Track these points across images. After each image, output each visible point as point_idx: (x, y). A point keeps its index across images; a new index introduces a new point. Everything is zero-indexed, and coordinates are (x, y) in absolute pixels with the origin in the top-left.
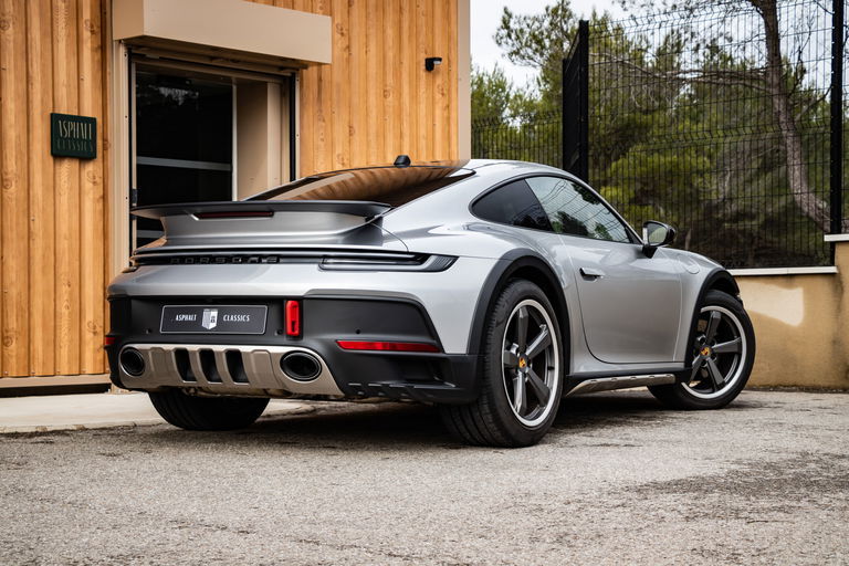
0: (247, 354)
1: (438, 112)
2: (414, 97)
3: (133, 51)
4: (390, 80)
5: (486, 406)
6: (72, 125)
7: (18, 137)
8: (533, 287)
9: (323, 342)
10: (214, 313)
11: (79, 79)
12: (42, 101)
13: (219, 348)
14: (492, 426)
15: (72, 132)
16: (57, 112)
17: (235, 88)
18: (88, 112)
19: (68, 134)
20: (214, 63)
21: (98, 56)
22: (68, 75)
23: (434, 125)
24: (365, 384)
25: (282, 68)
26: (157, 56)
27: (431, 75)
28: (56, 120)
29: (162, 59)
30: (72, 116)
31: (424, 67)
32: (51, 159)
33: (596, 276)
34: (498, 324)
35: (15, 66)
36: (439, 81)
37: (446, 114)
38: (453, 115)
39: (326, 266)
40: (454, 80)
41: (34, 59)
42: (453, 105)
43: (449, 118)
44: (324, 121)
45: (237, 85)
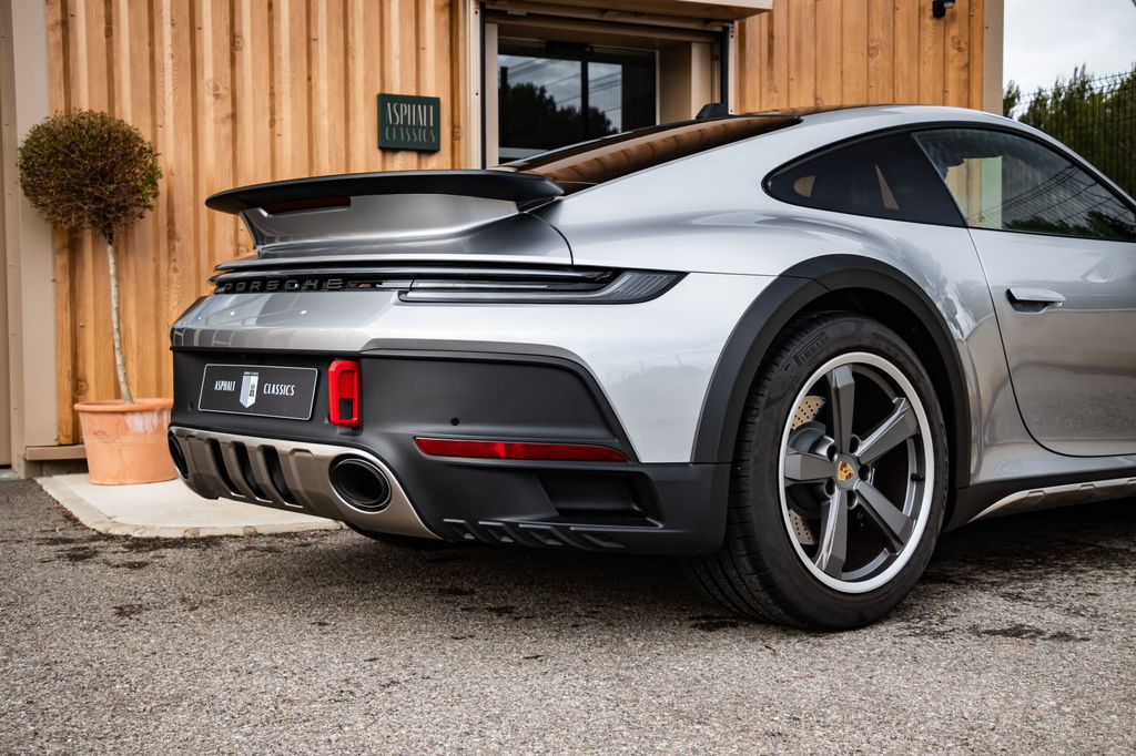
0: (286, 455)
1: (952, 75)
2: (917, 56)
3: (488, 7)
4: (879, 33)
5: (745, 561)
6: (406, 108)
7: (332, 126)
8: (871, 328)
9: (396, 441)
10: (254, 380)
11: (418, 48)
12: (366, 79)
13: (253, 442)
14: (763, 595)
15: (405, 118)
16: (387, 92)
17: (657, 53)
18: (429, 91)
19: (400, 120)
20: (606, 18)
21: (445, 17)
22: (402, 44)
23: (945, 92)
24: (473, 522)
25: (707, 21)
26: (522, 11)
27: (942, 22)
28: (385, 100)
29: (530, 16)
30: (408, 97)
31: (931, 13)
32: (379, 154)
33: (1046, 304)
34: (770, 402)
35: (329, 35)
36: (954, 31)
37: (964, 76)
38: (976, 77)
39: (411, 295)
40: (977, 29)
41: (357, 24)
42: (976, 64)
43: (968, 82)
44: (776, 92)
45: (661, 50)
